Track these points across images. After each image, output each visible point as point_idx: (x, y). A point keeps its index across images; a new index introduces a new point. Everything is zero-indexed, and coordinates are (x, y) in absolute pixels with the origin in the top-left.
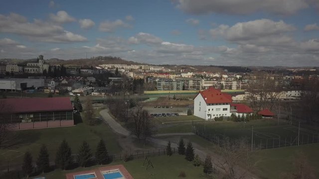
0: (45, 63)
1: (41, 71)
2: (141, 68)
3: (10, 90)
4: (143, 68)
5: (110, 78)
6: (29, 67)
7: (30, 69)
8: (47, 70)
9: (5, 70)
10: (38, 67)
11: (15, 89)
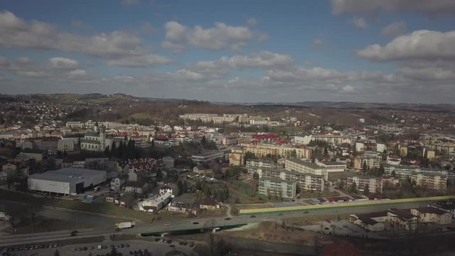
0: (107, 136)
1: (102, 149)
2: (237, 119)
3: (63, 194)
4: (240, 121)
5: (193, 156)
6: (87, 141)
7: (88, 144)
8: (110, 148)
9: (56, 147)
10: (98, 142)
11: (68, 193)
